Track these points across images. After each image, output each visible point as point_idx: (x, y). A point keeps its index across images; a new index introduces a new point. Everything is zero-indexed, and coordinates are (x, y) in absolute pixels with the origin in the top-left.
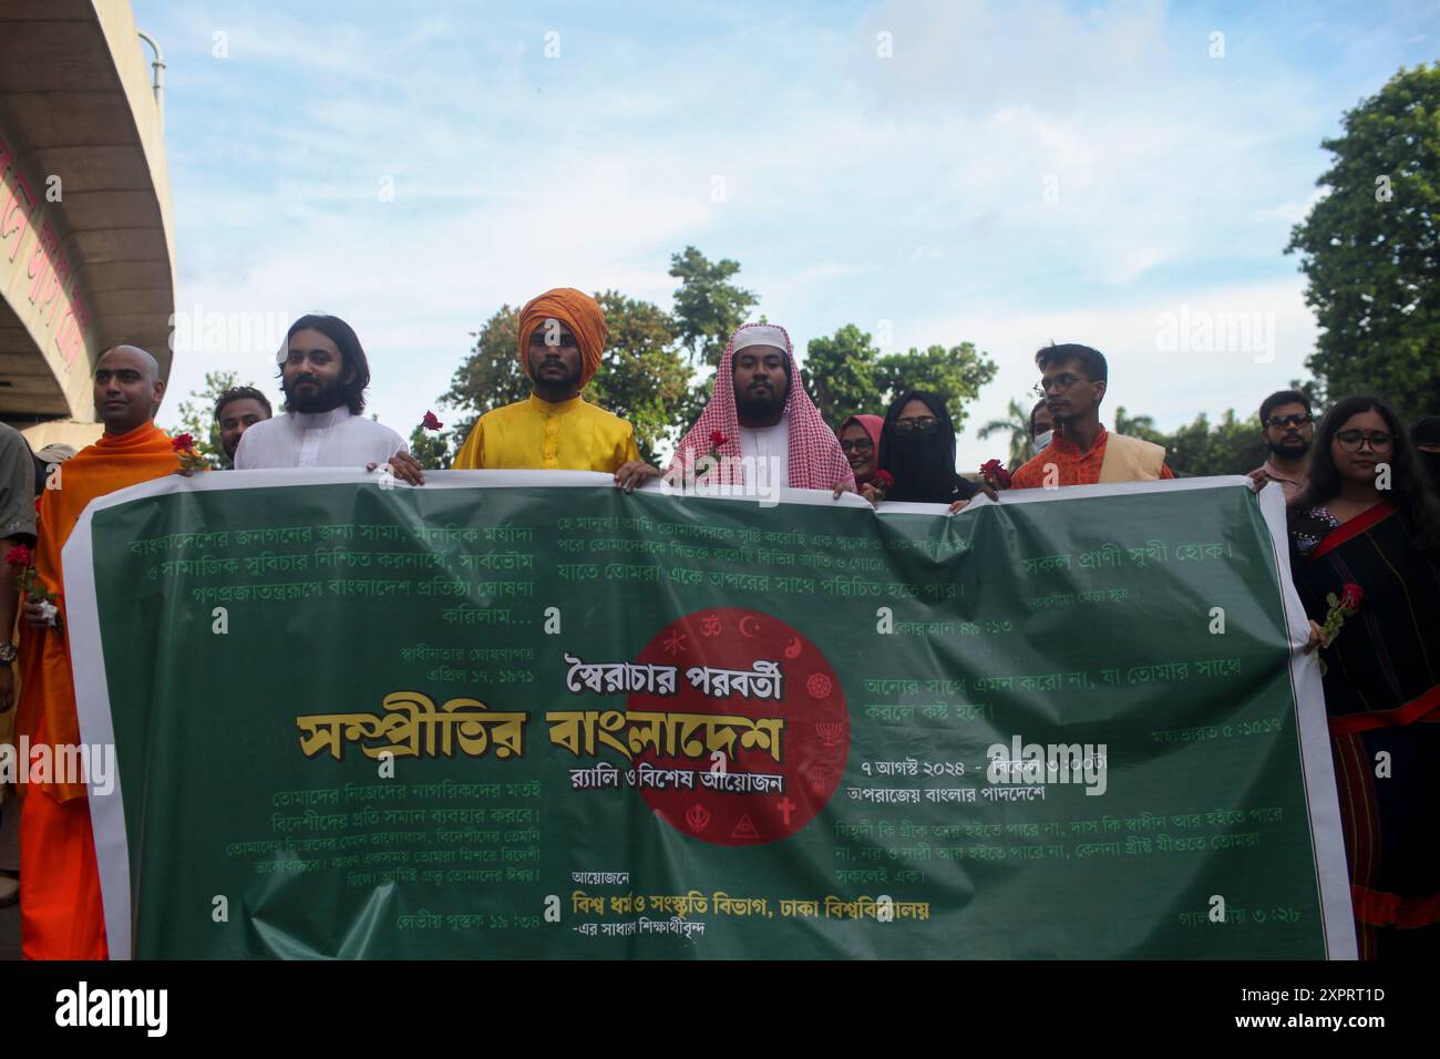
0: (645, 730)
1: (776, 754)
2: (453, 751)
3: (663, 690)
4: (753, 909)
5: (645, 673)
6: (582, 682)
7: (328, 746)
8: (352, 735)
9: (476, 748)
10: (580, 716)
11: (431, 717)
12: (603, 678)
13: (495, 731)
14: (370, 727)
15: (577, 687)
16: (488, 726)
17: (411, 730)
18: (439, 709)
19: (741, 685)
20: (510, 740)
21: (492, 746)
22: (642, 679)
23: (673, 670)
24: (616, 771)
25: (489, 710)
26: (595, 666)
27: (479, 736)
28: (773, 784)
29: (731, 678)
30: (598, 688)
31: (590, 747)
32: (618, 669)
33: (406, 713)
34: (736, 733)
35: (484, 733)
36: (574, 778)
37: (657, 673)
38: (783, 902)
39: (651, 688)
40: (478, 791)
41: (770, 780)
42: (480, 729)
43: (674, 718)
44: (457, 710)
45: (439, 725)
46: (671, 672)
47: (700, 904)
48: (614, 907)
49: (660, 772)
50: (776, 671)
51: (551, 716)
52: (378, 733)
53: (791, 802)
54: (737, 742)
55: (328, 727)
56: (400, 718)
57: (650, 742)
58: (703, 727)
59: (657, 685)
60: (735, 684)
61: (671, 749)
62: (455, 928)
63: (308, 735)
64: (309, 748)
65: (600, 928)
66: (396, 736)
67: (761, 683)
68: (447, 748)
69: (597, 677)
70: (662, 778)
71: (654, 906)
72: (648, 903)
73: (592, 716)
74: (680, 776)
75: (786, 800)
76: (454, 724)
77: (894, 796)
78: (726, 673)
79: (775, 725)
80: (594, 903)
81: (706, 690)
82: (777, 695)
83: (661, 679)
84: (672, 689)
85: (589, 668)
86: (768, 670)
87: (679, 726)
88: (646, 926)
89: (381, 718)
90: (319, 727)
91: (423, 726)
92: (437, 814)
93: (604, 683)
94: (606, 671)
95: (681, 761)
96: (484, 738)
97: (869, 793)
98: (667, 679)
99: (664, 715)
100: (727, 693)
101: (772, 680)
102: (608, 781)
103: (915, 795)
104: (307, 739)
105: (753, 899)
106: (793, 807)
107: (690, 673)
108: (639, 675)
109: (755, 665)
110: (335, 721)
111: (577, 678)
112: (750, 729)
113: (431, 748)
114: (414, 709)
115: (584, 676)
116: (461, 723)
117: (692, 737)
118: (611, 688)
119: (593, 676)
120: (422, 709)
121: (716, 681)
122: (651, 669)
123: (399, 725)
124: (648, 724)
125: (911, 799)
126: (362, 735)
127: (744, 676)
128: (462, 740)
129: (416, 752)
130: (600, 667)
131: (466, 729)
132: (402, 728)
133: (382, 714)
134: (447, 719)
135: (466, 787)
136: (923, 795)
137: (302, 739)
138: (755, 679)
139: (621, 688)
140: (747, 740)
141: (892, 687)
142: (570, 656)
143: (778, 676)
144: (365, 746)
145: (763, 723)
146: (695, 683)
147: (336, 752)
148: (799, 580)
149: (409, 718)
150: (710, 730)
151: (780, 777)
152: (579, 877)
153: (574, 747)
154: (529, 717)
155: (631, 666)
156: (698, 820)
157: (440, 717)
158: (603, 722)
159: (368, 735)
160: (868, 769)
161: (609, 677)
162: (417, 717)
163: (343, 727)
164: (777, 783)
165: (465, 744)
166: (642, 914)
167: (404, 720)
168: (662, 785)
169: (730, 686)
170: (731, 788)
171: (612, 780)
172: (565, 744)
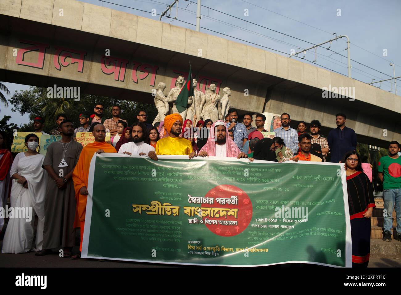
0: (207, 211)
1: (236, 216)
2: (164, 214)
3: (210, 203)
4: (230, 250)
5: (207, 199)
6: (192, 201)
7: (139, 211)
8: (144, 209)
9: (169, 213)
10: (191, 208)
11: (160, 207)
12: (196, 200)
13: (173, 210)
14: (148, 208)
15: (190, 202)
16: (172, 209)
17: (156, 209)
18: (162, 205)
19: (228, 201)
20: (176, 212)
21: (172, 213)
22: (206, 200)
23: (213, 198)
24: (198, 220)
25: (172, 206)
26: (194, 198)
27: (170, 211)
28: (235, 223)
29: (226, 200)
30: (195, 202)
31: (193, 215)
32: (199, 198)
33: (155, 205)
34: (226, 212)
35: (171, 211)
36: (189, 221)
37: (209, 199)
38: (236, 249)
39: (208, 202)
40: (169, 222)
41: (234, 222)
42: (170, 210)
43: (213, 209)
44: (166, 205)
45: (162, 208)
46: (212, 199)
47: (218, 249)
48: (197, 248)
49: (210, 221)
50: (236, 198)
51: (185, 208)
52: (150, 209)
53: (239, 227)
54: (227, 214)
55: (139, 207)
56: (154, 206)
57: (208, 214)
58: (219, 211)
59: (209, 202)
60: (227, 201)
61: (212, 215)
62: (163, 251)
63: (135, 208)
64: (135, 211)
65: (194, 253)
66: (153, 210)
67: (233, 201)
68: (163, 213)
69: (195, 200)
70: (210, 222)
71: (208, 249)
72: (207, 248)
73: (193, 208)
74: (214, 222)
75: (237, 227)
76: (165, 208)
77: (262, 226)
78: (225, 199)
79: (236, 210)
80: (193, 247)
81: (220, 203)
82: (236, 204)
83: (210, 200)
84: (212, 203)
85: (193, 198)
86: (234, 198)
87: (214, 211)
88: (206, 253)
89: (150, 206)
90: (137, 207)
91: (159, 208)
92: (161, 227)
93: (196, 201)
94: (197, 199)
95: (214, 218)
96: (171, 212)
97: (256, 225)
98: (211, 200)
99: (210, 208)
100: (225, 203)
101: (235, 200)
102: (196, 222)
103: (266, 226)
104: (134, 209)
105: (230, 248)
106: (239, 228)
107: (216, 199)
108: (205, 200)
109: (232, 197)
110: (140, 206)
111: (190, 200)
112: (229, 211)
113: (160, 213)
114: (157, 205)
115: (192, 199)
116: (166, 208)
117: (217, 213)
118: (198, 202)
119: (194, 200)
120: (159, 205)
121: (222, 201)
122: (208, 198)
123: (154, 208)
124: (207, 210)
125: (265, 227)
126: (146, 209)
127: (229, 200)
128: (166, 211)
129: (157, 214)
130: (195, 198)
131: (167, 209)
132: (155, 208)
133: (151, 205)
134: (163, 207)
135: (167, 221)
136: (268, 226)
137: (133, 209)
138: (231, 200)
139: (200, 202)
140: (229, 214)
141: (262, 202)
142: (189, 195)
143: (237, 199)
144: (147, 212)
145: (233, 210)
146: (217, 201)
147: (140, 212)
148: (242, 178)
149: (156, 206)
150: (221, 211)
151: (236, 222)
152: (189, 242)
153: (189, 214)
154: (180, 207)
155: (203, 198)
156: (218, 231)
157: (162, 207)
158: (196, 209)
159: (147, 209)
160: (256, 220)
161: (197, 200)
162: (157, 206)
163: (142, 207)
164: (236, 223)
165: (167, 212)
166: (205, 251)
167: (155, 207)
168: (210, 223)
169: (225, 202)
170: (225, 224)
171: (197, 222)
172: (187, 214)
